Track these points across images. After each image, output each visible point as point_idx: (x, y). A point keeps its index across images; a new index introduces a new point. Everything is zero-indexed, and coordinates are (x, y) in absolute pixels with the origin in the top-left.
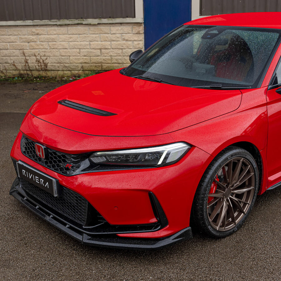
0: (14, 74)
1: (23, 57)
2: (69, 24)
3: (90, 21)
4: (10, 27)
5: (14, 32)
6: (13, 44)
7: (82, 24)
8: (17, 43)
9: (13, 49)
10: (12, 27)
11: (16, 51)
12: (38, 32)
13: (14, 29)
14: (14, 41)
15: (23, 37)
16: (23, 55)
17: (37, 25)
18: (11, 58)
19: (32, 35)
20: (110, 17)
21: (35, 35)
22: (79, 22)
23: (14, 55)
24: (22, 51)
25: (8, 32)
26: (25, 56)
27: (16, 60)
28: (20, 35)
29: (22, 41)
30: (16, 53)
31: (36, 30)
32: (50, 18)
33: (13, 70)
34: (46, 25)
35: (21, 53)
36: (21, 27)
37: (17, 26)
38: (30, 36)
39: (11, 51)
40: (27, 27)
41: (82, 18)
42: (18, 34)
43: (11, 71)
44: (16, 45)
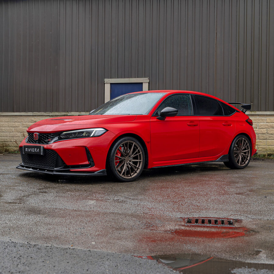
0: (15, 150)
1: (22, 138)
2: (58, 115)
3: (73, 113)
4: (16, 116)
5: (19, 120)
6: (16, 128)
7: (67, 115)
8: (19, 128)
9: (16, 132)
10: (17, 116)
11: (18, 133)
12: (36, 120)
13: (19, 118)
14: (18, 126)
15: (24, 123)
16: (23, 136)
17: (36, 116)
18: (14, 138)
19: (31, 122)
20: (87, 111)
21: (33, 122)
22: (66, 114)
23: (17, 136)
24: (23, 133)
25: (14, 120)
26: (24, 137)
27: (18, 140)
28: (23, 122)
29: (23, 126)
30: (18, 135)
31: (34, 119)
32: (45, 111)
33: (15, 147)
34: (42, 115)
35: (22, 135)
36: (24, 116)
37: (21, 116)
38: (29, 123)
39: (15, 133)
40: (28, 117)
41: (67, 111)
42: (21, 121)
43: (13, 148)
44: (19, 129)
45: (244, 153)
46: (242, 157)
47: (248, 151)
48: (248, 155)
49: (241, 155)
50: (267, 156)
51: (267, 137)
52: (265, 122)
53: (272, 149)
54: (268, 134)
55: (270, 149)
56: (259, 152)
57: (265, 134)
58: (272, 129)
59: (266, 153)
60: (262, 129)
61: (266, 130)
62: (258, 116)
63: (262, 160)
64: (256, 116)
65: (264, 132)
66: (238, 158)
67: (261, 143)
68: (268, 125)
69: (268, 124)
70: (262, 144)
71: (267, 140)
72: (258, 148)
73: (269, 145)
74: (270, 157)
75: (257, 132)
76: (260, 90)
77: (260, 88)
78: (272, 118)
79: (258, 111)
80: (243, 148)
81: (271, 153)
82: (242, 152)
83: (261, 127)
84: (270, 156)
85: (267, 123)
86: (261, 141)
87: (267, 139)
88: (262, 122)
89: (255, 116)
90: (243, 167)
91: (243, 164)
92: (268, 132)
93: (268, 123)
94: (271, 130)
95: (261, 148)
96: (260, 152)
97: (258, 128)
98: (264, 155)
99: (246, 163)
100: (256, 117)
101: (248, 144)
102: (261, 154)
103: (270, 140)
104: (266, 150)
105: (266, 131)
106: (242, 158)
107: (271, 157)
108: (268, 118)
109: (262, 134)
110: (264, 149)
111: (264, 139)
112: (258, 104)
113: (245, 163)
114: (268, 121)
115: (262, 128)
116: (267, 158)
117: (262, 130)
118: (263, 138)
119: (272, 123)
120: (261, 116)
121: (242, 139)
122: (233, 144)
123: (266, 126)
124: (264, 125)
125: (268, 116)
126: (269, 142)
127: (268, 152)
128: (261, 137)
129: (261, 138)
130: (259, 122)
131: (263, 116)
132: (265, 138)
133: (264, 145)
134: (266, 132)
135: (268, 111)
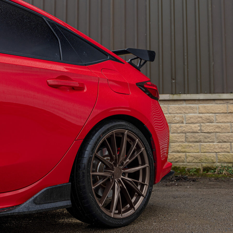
45: (130, 175)
46: (122, 188)
47: (144, 170)
48: (144, 180)
49: (119, 182)
50: (202, 171)
51: (201, 137)
52: (197, 111)
53: (210, 158)
54: (202, 132)
55: (206, 159)
56: (188, 164)
57: (198, 133)
58: (208, 124)
59: (200, 166)
60: (191, 125)
61: (199, 126)
62: (184, 102)
63: (193, 181)
64: (181, 102)
65: (195, 130)
66: (110, 191)
67: (191, 148)
68: (201, 117)
69: (201, 115)
70: (192, 150)
71: (202, 142)
72: (187, 157)
73: (205, 151)
74: (207, 173)
75: (184, 130)
76: (186, 57)
77: (186, 54)
78: (208, 105)
79: (185, 93)
80: (128, 160)
81: (209, 165)
82: (124, 174)
83: (189, 122)
84: (208, 171)
85: (200, 113)
86: (191, 144)
87: (200, 141)
88: (191, 113)
89: (179, 102)
90: (124, 222)
91: (129, 209)
92: (203, 128)
93: (202, 113)
94: (208, 126)
95: (191, 156)
96: (191, 164)
97: (185, 122)
98: (198, 170)
99: (136, 206)
100: (181, 104)
101: (143, 149)
102: (192, 169)
103: (206, 142)
104: (201, 161)
105: (199, 128)
106: (122, 191)
107: (209, 173)
108: (201, 106)
109: (192, 132)
110: (197, 158)
111: (197, 142)
112: (184, 81)
113: (132, 207)
114: (202, 110)
115: (193, 123)
116: (202, 175)
117: (193, 126)
118: (193, 139)
119: (208, 113)
120: (190, 102)
121: (123, 134)
122: (89, 148)
123: (199, 119)
124: (195, 117)
125: (201, 102)
126: (205, 147)
127: (204, 165)
128: (191, 138)
129: (191, 140)
130: (187, 112)
131: (193, 102)
132: (197, 140)
133: (196, 151)
134: (199, 130)
135: (201, 93)
